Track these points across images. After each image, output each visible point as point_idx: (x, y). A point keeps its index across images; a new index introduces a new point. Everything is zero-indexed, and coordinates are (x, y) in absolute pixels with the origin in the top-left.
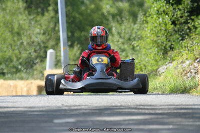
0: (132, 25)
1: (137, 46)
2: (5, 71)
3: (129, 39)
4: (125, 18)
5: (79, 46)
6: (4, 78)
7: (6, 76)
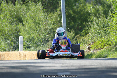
0: (105, 18)
1: (108, 31)
2: (30, 45)
3: (103, 27)
4: (101, 14)
5: (74, 31)
6: (30, 49)
7: (31, 48)
